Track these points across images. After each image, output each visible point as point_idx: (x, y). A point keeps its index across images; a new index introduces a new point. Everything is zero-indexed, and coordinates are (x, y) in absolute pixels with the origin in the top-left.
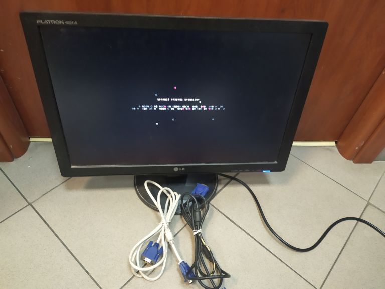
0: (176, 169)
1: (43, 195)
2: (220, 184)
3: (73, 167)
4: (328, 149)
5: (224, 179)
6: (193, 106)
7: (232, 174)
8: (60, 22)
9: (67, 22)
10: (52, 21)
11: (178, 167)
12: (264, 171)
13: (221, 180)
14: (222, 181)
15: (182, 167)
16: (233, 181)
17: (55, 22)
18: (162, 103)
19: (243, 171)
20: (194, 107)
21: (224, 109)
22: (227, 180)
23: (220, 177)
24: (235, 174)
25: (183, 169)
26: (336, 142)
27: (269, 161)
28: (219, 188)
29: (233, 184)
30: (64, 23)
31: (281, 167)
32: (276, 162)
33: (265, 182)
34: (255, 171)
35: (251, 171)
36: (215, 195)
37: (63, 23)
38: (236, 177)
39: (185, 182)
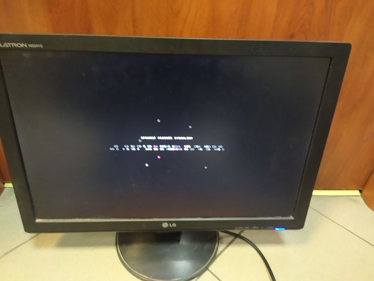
0: (165, 225)
1: (6, 254)
2: (222, 243)
3: (38, 221)
4: (351, 199)
5: (226, 237)
6: (185, 146)
7: (237, 232)
8: (22, 45)
9: (30, 46)
10: (12, 44)
11: (168, 222)
12: (276, 229)
13: (222, 238)
14: (224, 240)
15: (172, 222)
16: (238, 240)
17: (16, 45)
18: (147, 142)
19: (251, 228)
20: (187, 148)
21: (223, 149)
22: (231, 238)
23: (221, 234)
24: (240, 231)
25: (174, 225)
26: (360, 191)
27: (283, 216)
28: (221, 248)
29: (238, 243)
30: (28, 46)
31: (298, 224)
32: (291, 218)
33: (279, 241)
34: (265, 228)
35: (260, 228)
36: (215, 258)
37: (26, 46)
38: (242, 235)
39: (178, 241)
